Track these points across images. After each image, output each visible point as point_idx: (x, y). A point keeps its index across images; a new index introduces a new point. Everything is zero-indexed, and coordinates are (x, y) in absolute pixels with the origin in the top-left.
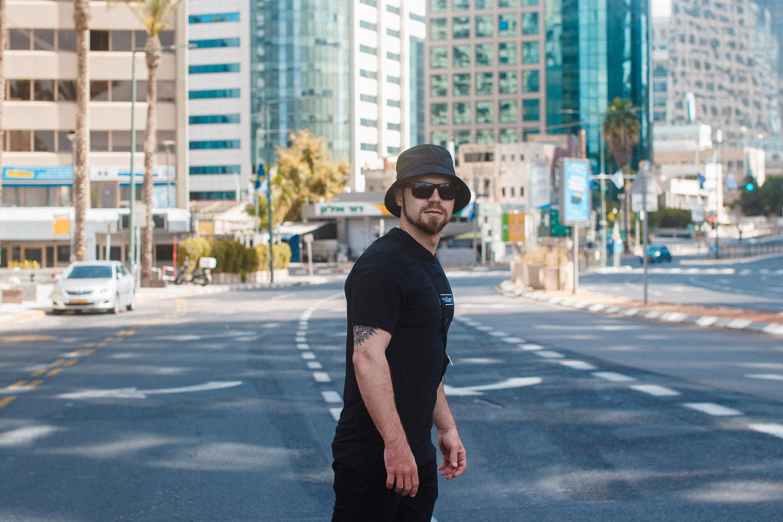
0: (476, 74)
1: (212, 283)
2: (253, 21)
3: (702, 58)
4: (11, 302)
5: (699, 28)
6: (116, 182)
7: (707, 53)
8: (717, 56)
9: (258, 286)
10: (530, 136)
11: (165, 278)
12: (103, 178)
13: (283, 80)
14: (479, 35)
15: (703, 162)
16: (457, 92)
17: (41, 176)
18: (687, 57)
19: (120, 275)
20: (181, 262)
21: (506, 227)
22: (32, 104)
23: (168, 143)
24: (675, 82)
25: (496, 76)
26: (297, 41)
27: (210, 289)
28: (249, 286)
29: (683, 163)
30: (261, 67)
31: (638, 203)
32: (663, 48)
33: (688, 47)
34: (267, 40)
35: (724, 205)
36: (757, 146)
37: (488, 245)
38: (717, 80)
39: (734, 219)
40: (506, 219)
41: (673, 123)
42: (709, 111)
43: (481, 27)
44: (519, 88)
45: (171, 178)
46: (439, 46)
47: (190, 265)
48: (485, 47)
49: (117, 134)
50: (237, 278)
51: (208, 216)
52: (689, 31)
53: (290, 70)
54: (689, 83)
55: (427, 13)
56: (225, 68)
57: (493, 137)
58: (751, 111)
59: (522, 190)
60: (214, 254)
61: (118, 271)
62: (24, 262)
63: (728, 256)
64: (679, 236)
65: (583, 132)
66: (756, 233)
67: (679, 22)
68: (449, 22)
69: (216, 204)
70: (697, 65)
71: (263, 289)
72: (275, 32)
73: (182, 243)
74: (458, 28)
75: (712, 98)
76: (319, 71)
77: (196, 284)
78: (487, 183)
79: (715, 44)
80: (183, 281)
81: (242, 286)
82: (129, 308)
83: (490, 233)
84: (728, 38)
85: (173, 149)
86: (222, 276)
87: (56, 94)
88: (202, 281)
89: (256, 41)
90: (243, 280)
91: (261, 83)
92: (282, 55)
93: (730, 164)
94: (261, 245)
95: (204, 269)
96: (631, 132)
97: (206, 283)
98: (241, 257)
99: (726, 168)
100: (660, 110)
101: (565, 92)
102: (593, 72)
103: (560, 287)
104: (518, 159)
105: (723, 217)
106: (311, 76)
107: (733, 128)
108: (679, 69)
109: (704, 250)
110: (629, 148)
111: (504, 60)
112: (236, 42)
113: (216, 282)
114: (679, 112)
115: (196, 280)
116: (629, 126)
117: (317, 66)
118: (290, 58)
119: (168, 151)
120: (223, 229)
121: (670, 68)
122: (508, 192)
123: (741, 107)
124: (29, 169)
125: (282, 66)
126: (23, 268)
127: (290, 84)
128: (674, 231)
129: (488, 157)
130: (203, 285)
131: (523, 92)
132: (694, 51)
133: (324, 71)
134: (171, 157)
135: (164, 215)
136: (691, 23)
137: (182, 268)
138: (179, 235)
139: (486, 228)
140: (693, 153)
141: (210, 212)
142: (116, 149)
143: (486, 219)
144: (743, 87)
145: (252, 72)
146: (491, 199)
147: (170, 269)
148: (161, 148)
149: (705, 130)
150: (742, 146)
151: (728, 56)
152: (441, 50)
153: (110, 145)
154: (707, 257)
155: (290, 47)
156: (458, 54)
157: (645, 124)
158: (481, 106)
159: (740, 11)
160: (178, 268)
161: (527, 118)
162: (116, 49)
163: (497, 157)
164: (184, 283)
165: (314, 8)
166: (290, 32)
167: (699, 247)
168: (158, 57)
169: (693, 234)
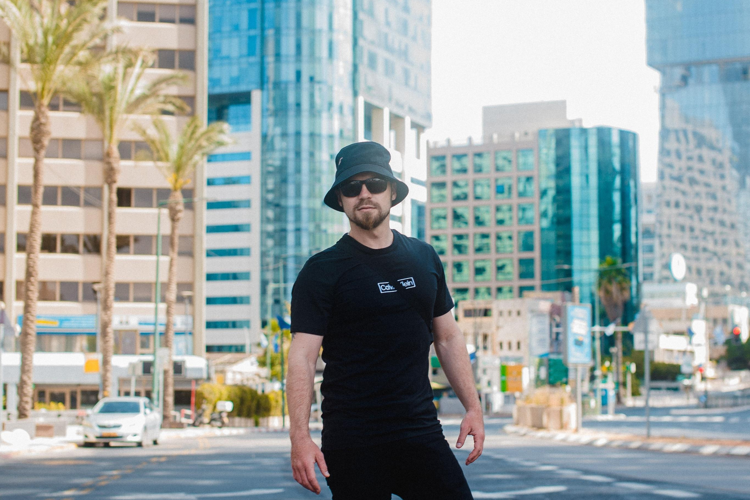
0: (475, 235)
1: (228, 426)
2: (264, 184)
3: (687, 223)
4: (44, 436)
5: (684, 193)
6: (135, 331)
7: (691, 217)
8: (701, 220)
9: (271, 429)
10: (525, 293)
11: (184, 420)
12: (124, 327)
13: (291, 238)
14: (477, 198)
15: (690, 319)
16: (456, 252)
17: (66, 324)
18: (673, 220)
19: (148, 411)
20: (198, 406)
21: (504, 378)
22: (58, 256)
23: (186, 293)
24: (661, 244)
25: (493, 237)
26: (304, 203)
27: (226, 431)
28: (263, 430)
29: (671, 319)
30: (270, 228)
31: (640, 343)
32: (649, 212)
33: (674, 211)
34: (276, 202)
35: (711, 360)
36: (741, 303)
37: (487, 395)
38: (702, 244)
39: (720, 373)
40: (504, 370)
41: (660, 281)
42: (694, 272)
43: (479, 190)
44: (515, 249)
45: (189, 328)
46: (439, 208)
47: (207, 408)
48: (482, 209)
49: (138, 285)
50: (251, 422)
51: (220, 368)
52: (674, 197)
53: (298, 230)
54: (675, 245)
55: (428, 177)
56: (236, 228)
57: (489, 293)
58: (734, 273)
59: (519, 344)
60: (230, 399)
61: (146, 407)
62: (49, 404)
63: (717, 406)
64: (669, 389)
65: (576, 289)
66: (742, 386)
67: (664, 188)
68: (449, 185)
69: (227, 357)
70: (682, 228)
71: (276, 432)
72: (284, 195)
73: (199, 388)
74: (457, 192)
75: (697, 259)
76: (325, 231)
77: (213, 426)
78: (485, 337)
79: (699, 209)
80: (201, 423)
81: (256, 429)
82: (155, 443)
83: (489, 383)
84: (711, 203)
85: (191, 300)
86: (237, 420)
87: (81, 248)
88: (219, 424)
89: (266, 204)
90: (257, 424)
91: (270, 243)
92: (291, 217)
93: (715, 321)
94: (273, 392)
95: (221, 413)
96: (622, 289)
97: (223, 425)
98: (254, 403)
99: (711, 324)
100: (648, 270)
101: (558, 252)
102: (585, 233)
103: (562, 426)
104: (514, 314)
105: (710, 372)
106: (317, 236)
107: (717, 288)
108: (665, 231)
109: (693, 401)
110: (620, 303)
111: (500, 222)
112: (247, 204)
113: (232, 425)
114: (665, 273)
115: (214, 423)
116: (620, 283)
117: (324, 226)
118: (298, 219)
119: (187, 301)
120: (234, 379)
121: (658, 231)
122: (505, 346)
123: (725, 269)
124: (54, 318)
125: (291, 227)
126: (49, 409)
127: (298, 244)
128: (663, 384)
129: (486, 313)
130: (220, 427)
131: (519, 251)
132: (680, 215)
133: (330, 231)
134: (189, 307)
135: (183, 362)
136: (676, 189)
137: (200, 411)
138: (197, 380)
139: (484, 379)
140: (680, 310)
141: (222, 363)
142: (137, 300)
143: (484, 371)
144: (725, 249)
145: (262, 232)
146: (489, 352)
147: (188, 412)
148: (180, 299)
149: (691, 289)
150: (726, 304)
151: (712, 220)
152: (442, 213)
153: (131, 295)
154: (697, 407)
155: (298, 208)
156: (457, 217)
157: (634, 283)
158: (479, 265)
159: (722, 177)
160: (196, 411)
161: (523, 275)
162: (137, 206)
163: (495, 312)
164: (202, 425)
165: (321, 172)
166: (298, 194)
167: (688, 398)
168: (180, 211)
169: (681, 386)
